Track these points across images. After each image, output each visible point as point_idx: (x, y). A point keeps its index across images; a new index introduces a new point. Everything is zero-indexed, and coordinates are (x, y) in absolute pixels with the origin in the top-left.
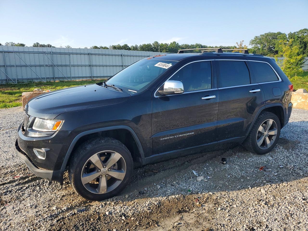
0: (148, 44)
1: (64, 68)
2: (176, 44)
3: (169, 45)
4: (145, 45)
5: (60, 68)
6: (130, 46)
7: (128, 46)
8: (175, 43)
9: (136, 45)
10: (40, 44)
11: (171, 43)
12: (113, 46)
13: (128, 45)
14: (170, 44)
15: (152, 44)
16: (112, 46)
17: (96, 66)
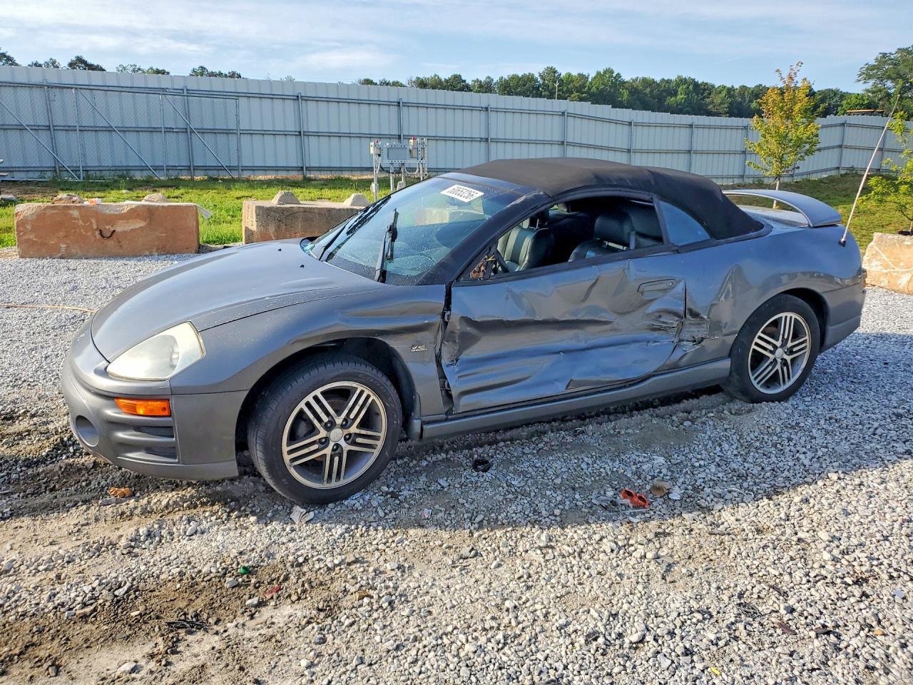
0: (524, 76)
1: (221, 139)
2: (614, 75)
3: (590, 80)
4: (514, 77)
5: (209, 139)
6: (469, 82)
7: (465, 81)
8: (612, 72)
9: (489, 77)
10: (210, 71)
11: (598, 73)
12: (418, 78)
13: (463, 78)
14: (593, 75)
15: (537, 75)
16: (414, 79)
17: (318, 135)
